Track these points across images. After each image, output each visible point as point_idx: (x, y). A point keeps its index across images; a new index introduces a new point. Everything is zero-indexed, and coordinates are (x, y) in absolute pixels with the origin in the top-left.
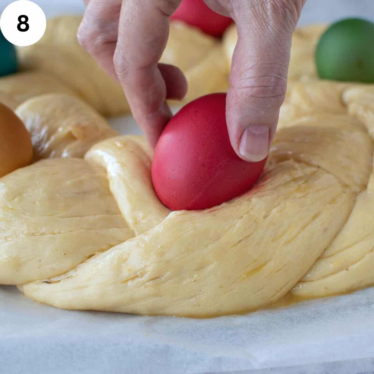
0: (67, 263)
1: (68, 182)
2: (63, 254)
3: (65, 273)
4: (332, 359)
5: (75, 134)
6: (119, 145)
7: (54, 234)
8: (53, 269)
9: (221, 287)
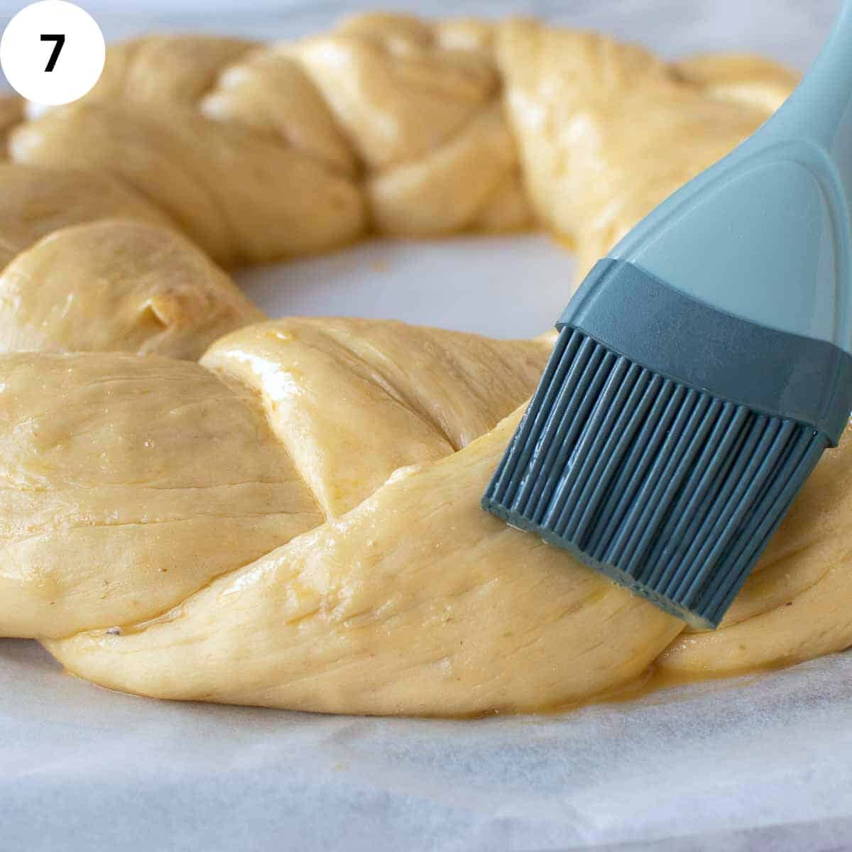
0: (169, 592)
1: (174, 413)
2: (159, 570)
3: (161, 613)
4: (764, 822)
5: (160, 315)
6: (280, 336)
7: (140, 523)
8: (136, 603)
9: (508, 635)
